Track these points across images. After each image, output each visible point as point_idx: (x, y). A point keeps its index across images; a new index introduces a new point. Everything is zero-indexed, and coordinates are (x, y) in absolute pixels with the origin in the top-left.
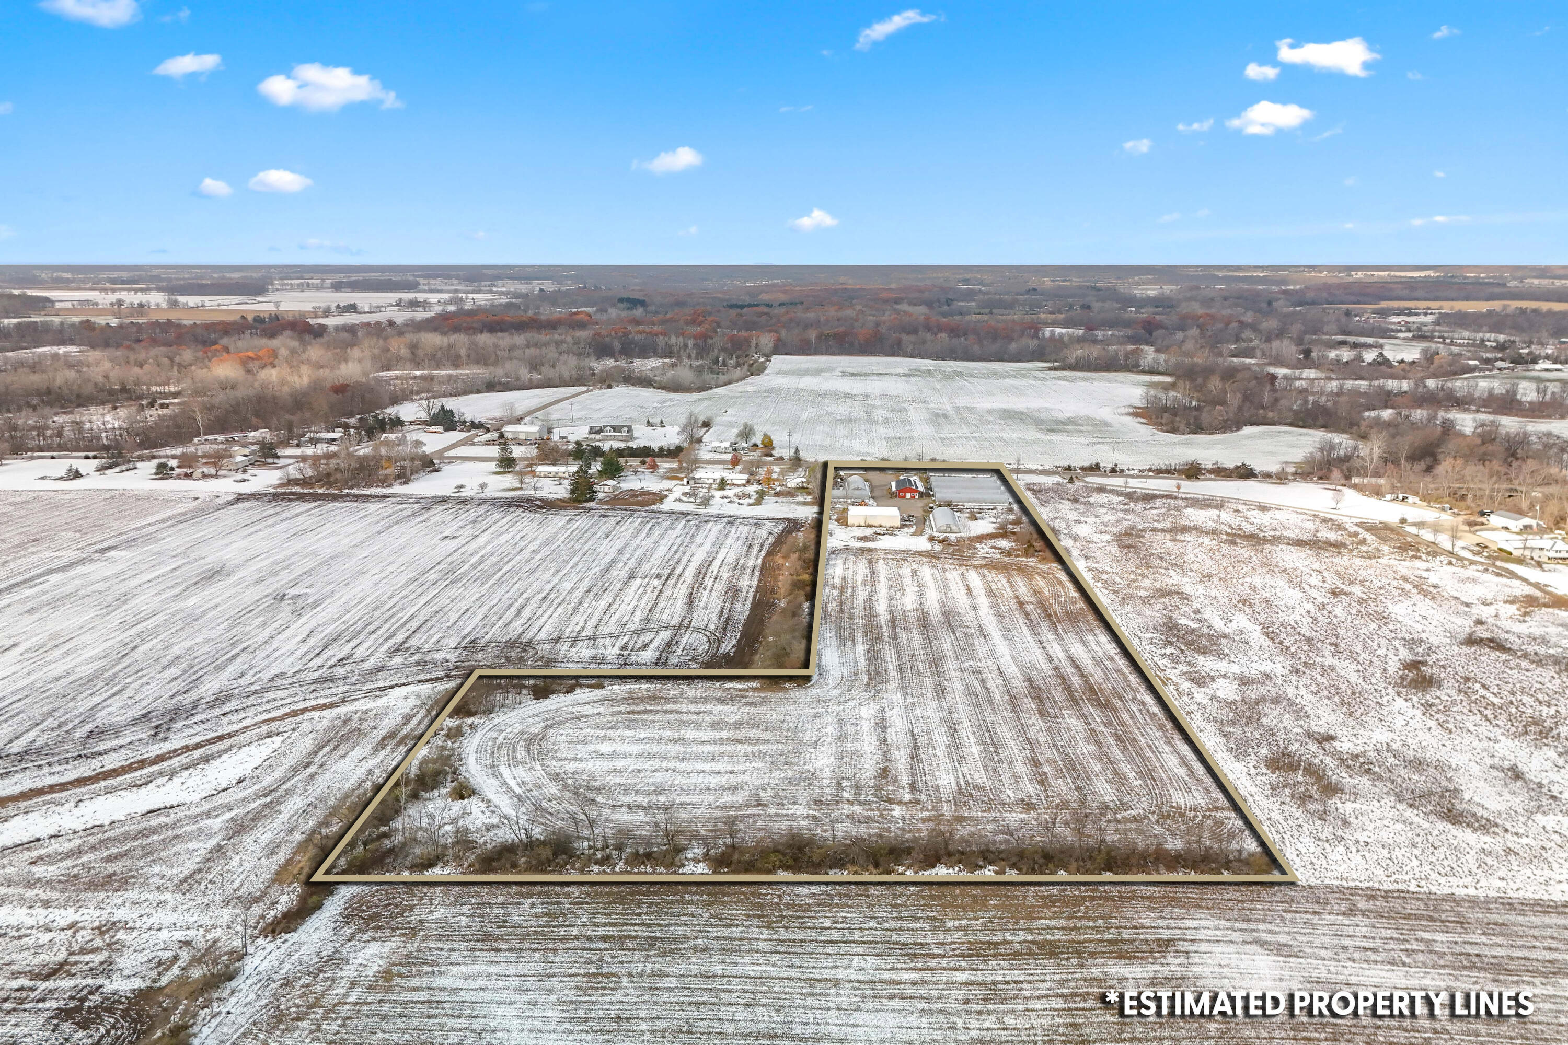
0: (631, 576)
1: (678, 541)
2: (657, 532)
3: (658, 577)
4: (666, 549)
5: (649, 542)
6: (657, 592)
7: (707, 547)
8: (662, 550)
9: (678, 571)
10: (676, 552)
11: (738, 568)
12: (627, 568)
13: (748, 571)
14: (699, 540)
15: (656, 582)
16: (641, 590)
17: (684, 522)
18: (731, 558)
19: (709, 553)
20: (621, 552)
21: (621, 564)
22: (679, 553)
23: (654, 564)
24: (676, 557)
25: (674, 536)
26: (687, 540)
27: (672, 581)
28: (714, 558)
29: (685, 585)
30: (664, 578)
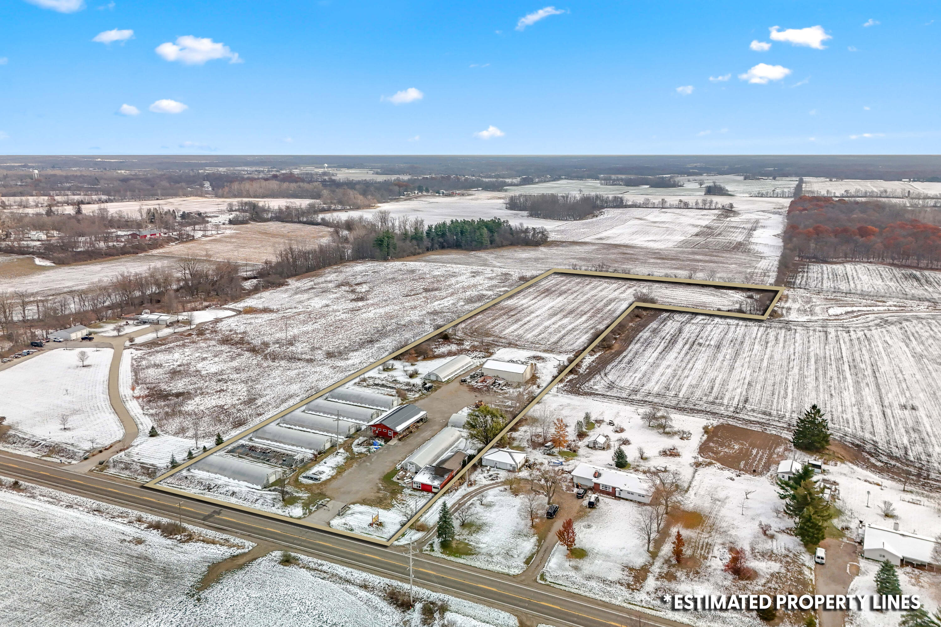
0: (718, 347)
1: (686, 372)
2: (705, 384)
3: (700, 345)
4: (696, 366)
5: (711, 374)
6: (700, 336)
7: (665, 363)
8: (699, 365)
9: (687, 346)
10: (689, 362)
11: (648, 343)
12: (723, 354)
13: (642, 340)
14: (669, 371)
15: (701, 341)
16: (710, 338)
17: (681, 395)
18: (650, 350)
19: (663, 358)
20: (732, 368)
21: (728, 357)
22: (686, 361)
23: (704, 355)
24: (688, 357)
25: (690, 378)
26: (679, 373)
27: (691, 340)
28: (661, 353)
29: (683, 337)
30: (696, 343)
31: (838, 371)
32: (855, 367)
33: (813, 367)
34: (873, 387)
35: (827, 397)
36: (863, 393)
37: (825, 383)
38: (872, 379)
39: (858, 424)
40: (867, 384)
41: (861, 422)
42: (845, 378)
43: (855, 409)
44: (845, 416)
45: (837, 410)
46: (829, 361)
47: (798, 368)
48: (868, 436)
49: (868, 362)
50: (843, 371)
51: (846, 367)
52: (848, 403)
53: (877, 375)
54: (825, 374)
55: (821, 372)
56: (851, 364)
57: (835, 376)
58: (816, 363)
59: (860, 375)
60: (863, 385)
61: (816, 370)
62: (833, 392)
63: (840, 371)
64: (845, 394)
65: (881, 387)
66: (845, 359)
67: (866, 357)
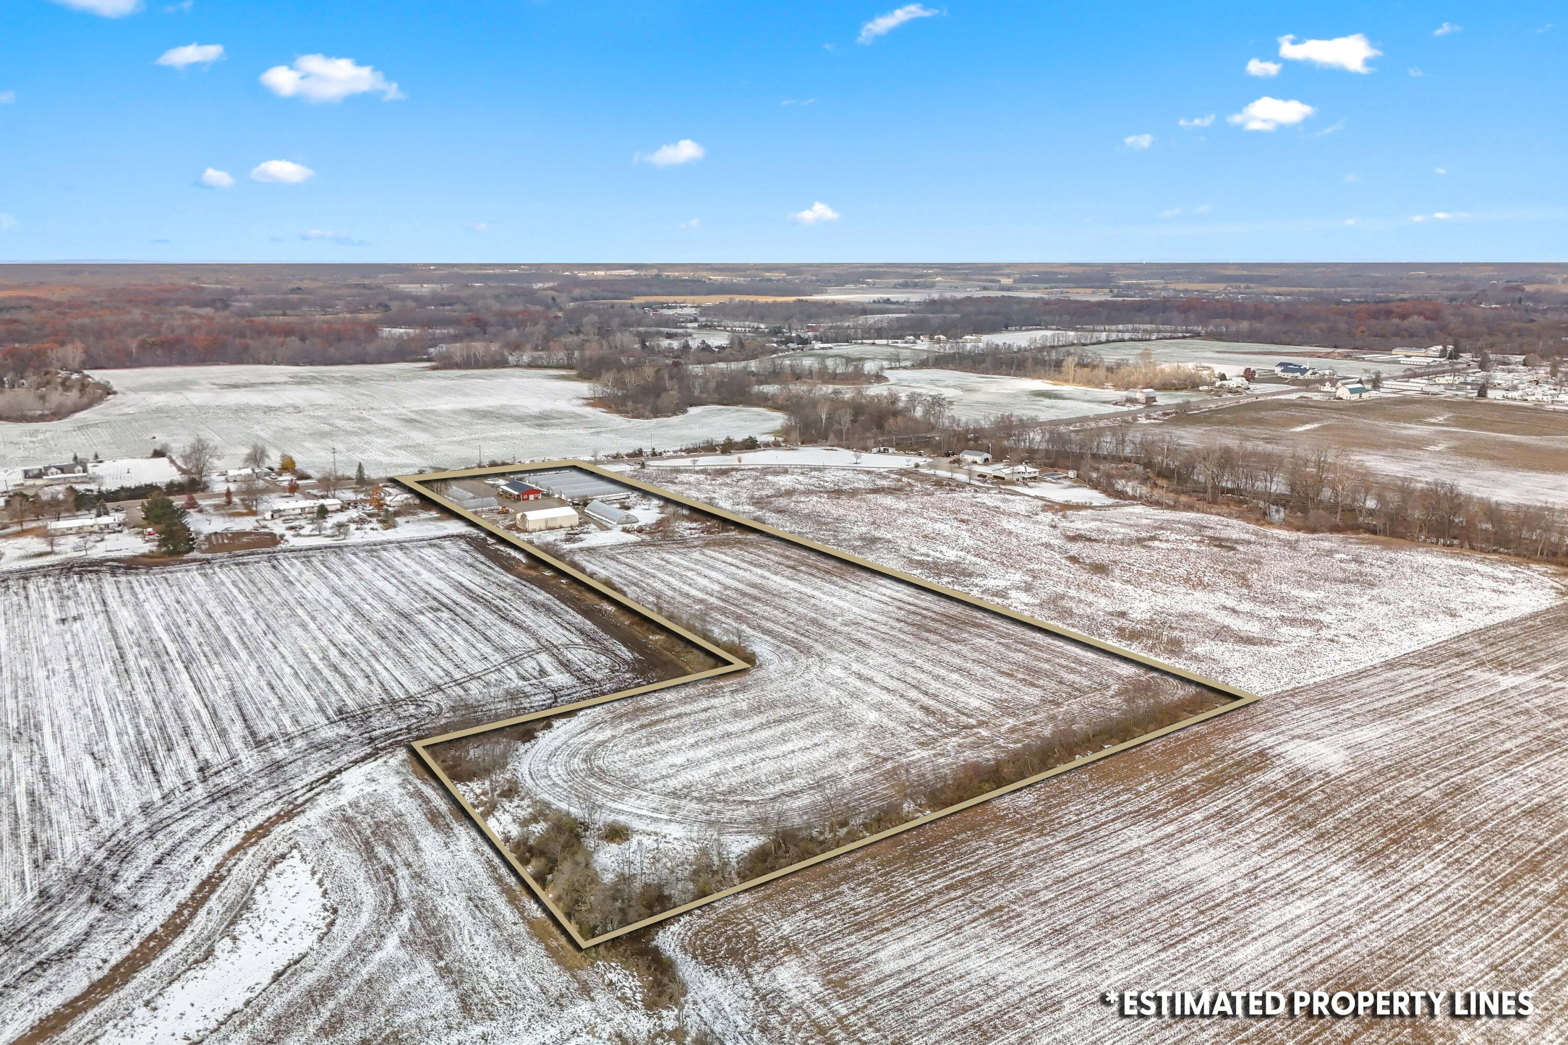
0: (403, 615)
4: (386, 583)
9: (447, 601)
10: (404, 584)
28: (459, 583)
31: (183, 638)
32: (158, 655)
33: (226, 630)
34: (121, 631)
35: (182, 598)
36: (135, 619)
37: (195, 614)
38: (124, 642)
39: (135, 584)
40: (131, 632)
41: (132, 588)
42: (167, 630)
43: (141, 597)
44: (153, 587)
45: (164, 589)
46: (206, 649)
47: (248, 622)
48: (123, 579)
49: (135, 677)
50: (174, 640)
51: (172, 649)
52: (154, 601)
53: (116, 653)
54: (201, 626)
55: (208, 625)
56: (165, 658)
57: (185, 628)
58: (226, 639)
59: (145, 642)
60: (138, 629)
61: (218, 629)
62: (177, 606)
63: (179, 638)
64: (160, 609)
65: (110, 635)
66: (179, 665)
67: (140, 689)
